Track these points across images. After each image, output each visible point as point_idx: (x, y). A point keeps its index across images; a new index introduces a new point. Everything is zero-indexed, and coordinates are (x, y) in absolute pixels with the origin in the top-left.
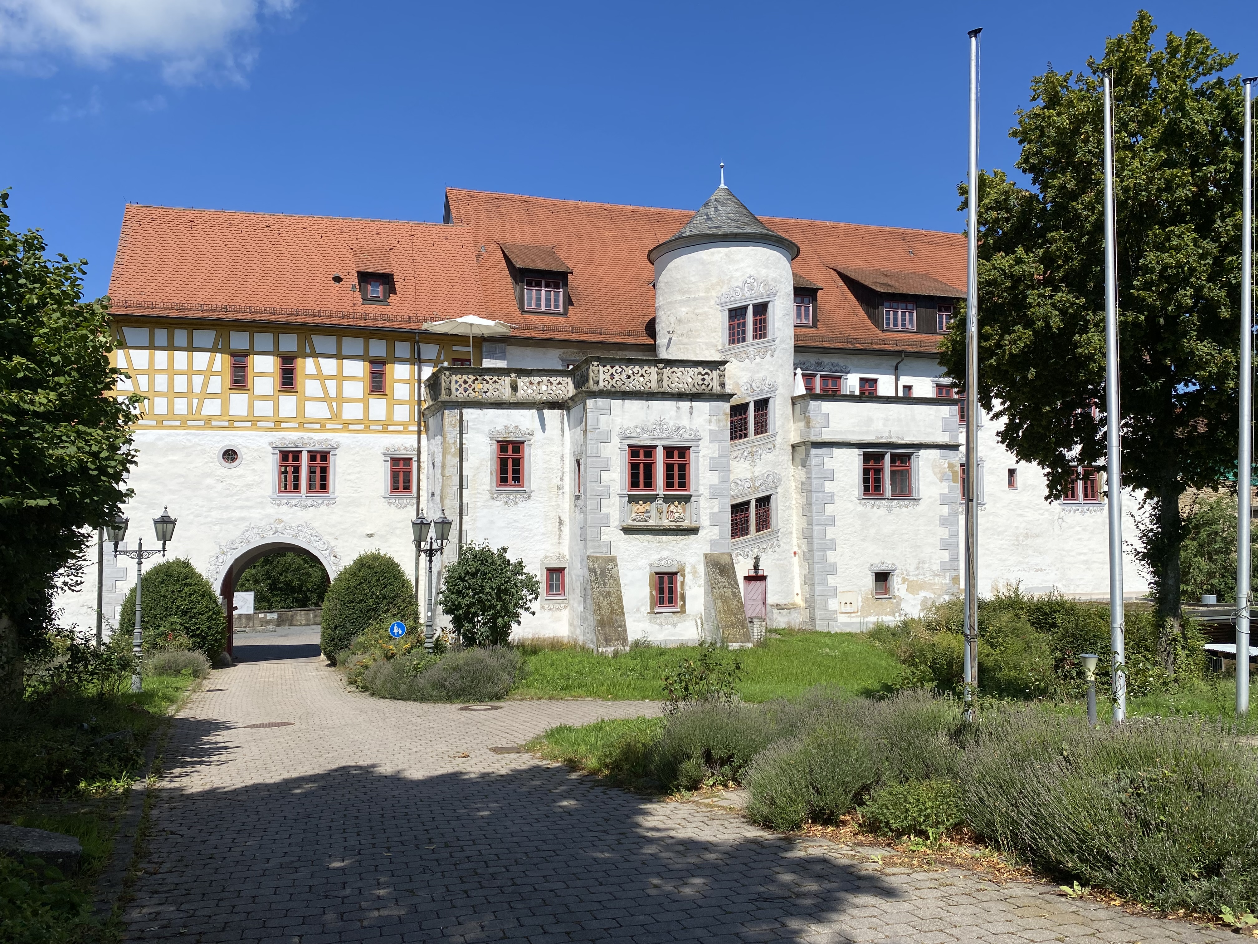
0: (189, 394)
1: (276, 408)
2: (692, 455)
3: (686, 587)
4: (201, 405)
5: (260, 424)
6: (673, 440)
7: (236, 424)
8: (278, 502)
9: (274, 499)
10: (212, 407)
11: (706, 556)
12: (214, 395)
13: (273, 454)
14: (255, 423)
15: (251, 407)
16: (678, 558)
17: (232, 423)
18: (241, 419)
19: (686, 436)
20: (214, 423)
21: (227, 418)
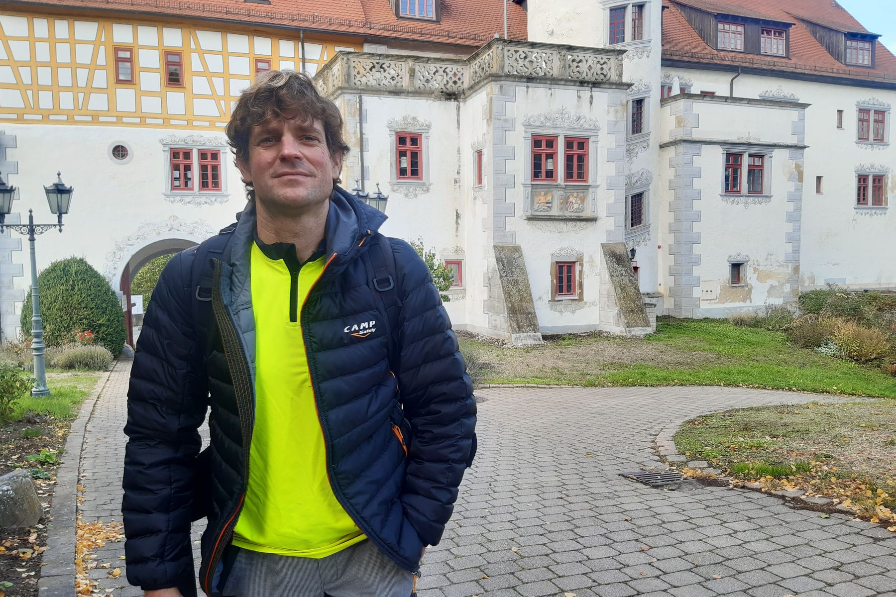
0: (73, 88)
1: (164, 105)
2: (591, 146)
3: (585, 276)
4: (86, 100)
5: (148, 121)
6: (574, 129)
7: (124, 120)
8: (172, 199)
9: (167, 196)
10: (98, 102)
11: (603, 245)
12: (99, 90)
13: (164, 151)
14: (143, 120)
15: (138, 103)
16: (577, 248)
17: (120, 119)
18: (129, 115)
19: (586, 126)
20: (101, 119)
21: (115, 114)
